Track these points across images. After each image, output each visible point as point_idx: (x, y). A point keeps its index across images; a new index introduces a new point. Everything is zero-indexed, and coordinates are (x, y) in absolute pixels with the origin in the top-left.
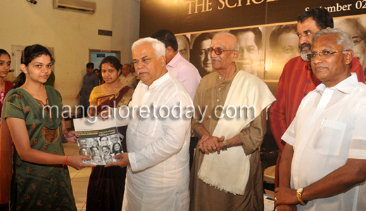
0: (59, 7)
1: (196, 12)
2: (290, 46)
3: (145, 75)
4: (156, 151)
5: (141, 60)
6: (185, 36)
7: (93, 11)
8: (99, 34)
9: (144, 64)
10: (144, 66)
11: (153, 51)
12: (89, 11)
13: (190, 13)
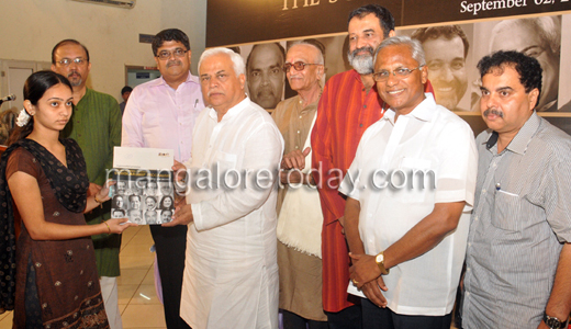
1: (295, 6)
2: (438, 60)
5: (214, 76)
6: (278, 44)
7: (131, 5)
8: (141, 41)
9: (218, 81)
10: (220, 85)
11: (231, 66)
12: (123, 3)
13: (285, 8)
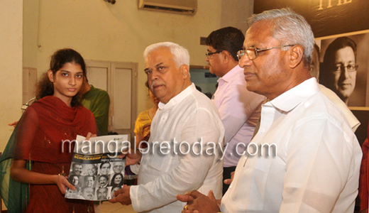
0: (146, 6)
1: (329, 6)
3: (160, 88)
4: (163, 186)
5: (155, 69)
7: (193, 11)
8: (201, 44)
9: (159, 74)
10: (160, 77)
11: (171, 58)
12: (187, 11)
13: (321, 8)
